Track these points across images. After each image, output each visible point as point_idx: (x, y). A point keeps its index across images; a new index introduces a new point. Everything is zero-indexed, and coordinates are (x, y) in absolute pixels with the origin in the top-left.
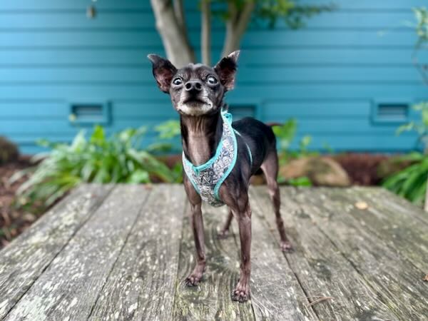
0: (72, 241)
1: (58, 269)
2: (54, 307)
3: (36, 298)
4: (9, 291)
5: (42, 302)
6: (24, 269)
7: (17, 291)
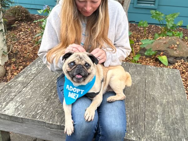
2: (18, 107)
3: (14, 103)
4: (7, 99)
5: (15, 104)
6: (13, 91)
7: (9, 100)
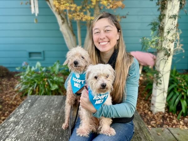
0: (22, 120)
1: (16, 130)
